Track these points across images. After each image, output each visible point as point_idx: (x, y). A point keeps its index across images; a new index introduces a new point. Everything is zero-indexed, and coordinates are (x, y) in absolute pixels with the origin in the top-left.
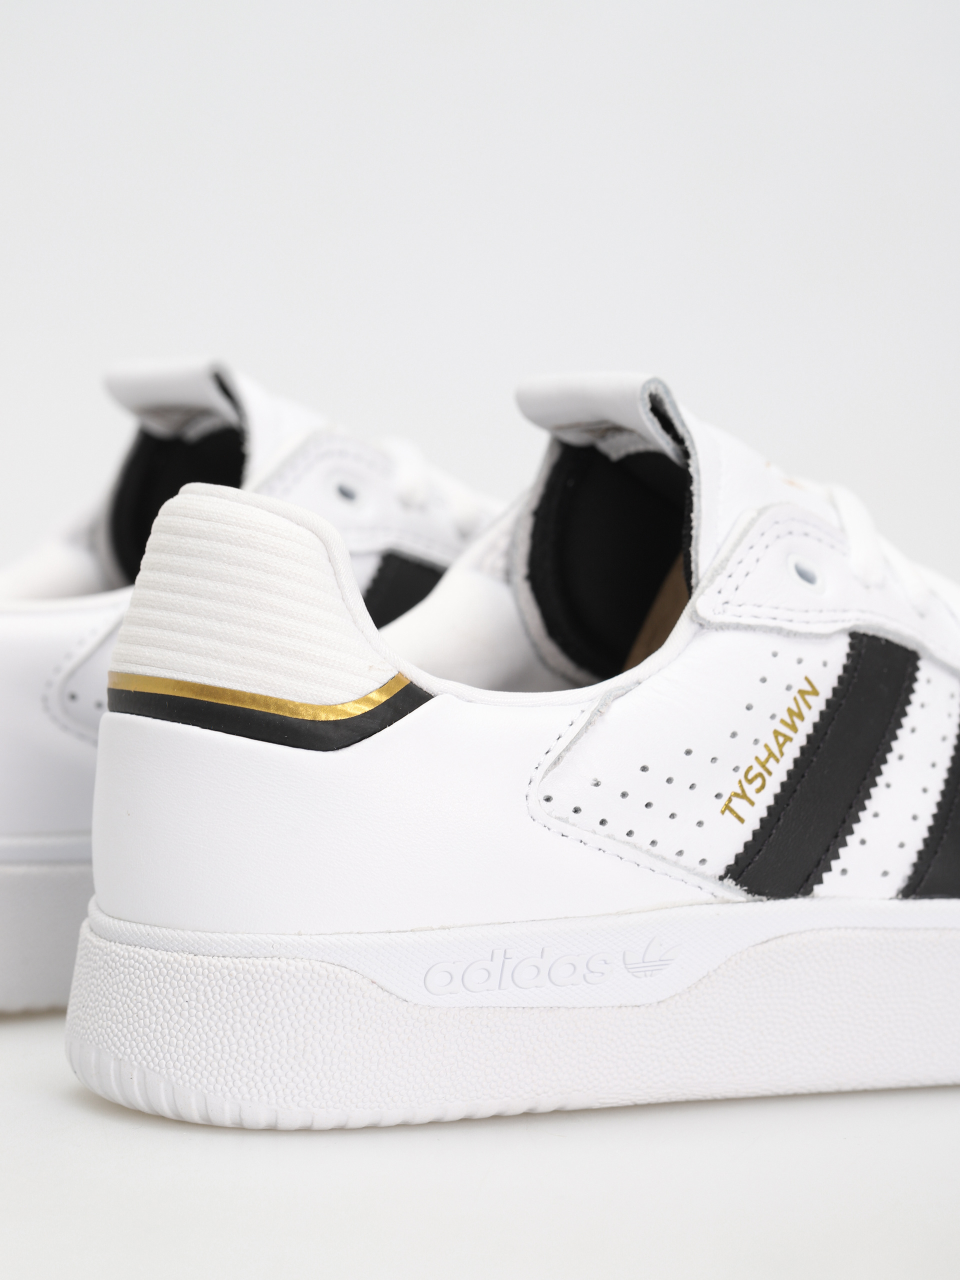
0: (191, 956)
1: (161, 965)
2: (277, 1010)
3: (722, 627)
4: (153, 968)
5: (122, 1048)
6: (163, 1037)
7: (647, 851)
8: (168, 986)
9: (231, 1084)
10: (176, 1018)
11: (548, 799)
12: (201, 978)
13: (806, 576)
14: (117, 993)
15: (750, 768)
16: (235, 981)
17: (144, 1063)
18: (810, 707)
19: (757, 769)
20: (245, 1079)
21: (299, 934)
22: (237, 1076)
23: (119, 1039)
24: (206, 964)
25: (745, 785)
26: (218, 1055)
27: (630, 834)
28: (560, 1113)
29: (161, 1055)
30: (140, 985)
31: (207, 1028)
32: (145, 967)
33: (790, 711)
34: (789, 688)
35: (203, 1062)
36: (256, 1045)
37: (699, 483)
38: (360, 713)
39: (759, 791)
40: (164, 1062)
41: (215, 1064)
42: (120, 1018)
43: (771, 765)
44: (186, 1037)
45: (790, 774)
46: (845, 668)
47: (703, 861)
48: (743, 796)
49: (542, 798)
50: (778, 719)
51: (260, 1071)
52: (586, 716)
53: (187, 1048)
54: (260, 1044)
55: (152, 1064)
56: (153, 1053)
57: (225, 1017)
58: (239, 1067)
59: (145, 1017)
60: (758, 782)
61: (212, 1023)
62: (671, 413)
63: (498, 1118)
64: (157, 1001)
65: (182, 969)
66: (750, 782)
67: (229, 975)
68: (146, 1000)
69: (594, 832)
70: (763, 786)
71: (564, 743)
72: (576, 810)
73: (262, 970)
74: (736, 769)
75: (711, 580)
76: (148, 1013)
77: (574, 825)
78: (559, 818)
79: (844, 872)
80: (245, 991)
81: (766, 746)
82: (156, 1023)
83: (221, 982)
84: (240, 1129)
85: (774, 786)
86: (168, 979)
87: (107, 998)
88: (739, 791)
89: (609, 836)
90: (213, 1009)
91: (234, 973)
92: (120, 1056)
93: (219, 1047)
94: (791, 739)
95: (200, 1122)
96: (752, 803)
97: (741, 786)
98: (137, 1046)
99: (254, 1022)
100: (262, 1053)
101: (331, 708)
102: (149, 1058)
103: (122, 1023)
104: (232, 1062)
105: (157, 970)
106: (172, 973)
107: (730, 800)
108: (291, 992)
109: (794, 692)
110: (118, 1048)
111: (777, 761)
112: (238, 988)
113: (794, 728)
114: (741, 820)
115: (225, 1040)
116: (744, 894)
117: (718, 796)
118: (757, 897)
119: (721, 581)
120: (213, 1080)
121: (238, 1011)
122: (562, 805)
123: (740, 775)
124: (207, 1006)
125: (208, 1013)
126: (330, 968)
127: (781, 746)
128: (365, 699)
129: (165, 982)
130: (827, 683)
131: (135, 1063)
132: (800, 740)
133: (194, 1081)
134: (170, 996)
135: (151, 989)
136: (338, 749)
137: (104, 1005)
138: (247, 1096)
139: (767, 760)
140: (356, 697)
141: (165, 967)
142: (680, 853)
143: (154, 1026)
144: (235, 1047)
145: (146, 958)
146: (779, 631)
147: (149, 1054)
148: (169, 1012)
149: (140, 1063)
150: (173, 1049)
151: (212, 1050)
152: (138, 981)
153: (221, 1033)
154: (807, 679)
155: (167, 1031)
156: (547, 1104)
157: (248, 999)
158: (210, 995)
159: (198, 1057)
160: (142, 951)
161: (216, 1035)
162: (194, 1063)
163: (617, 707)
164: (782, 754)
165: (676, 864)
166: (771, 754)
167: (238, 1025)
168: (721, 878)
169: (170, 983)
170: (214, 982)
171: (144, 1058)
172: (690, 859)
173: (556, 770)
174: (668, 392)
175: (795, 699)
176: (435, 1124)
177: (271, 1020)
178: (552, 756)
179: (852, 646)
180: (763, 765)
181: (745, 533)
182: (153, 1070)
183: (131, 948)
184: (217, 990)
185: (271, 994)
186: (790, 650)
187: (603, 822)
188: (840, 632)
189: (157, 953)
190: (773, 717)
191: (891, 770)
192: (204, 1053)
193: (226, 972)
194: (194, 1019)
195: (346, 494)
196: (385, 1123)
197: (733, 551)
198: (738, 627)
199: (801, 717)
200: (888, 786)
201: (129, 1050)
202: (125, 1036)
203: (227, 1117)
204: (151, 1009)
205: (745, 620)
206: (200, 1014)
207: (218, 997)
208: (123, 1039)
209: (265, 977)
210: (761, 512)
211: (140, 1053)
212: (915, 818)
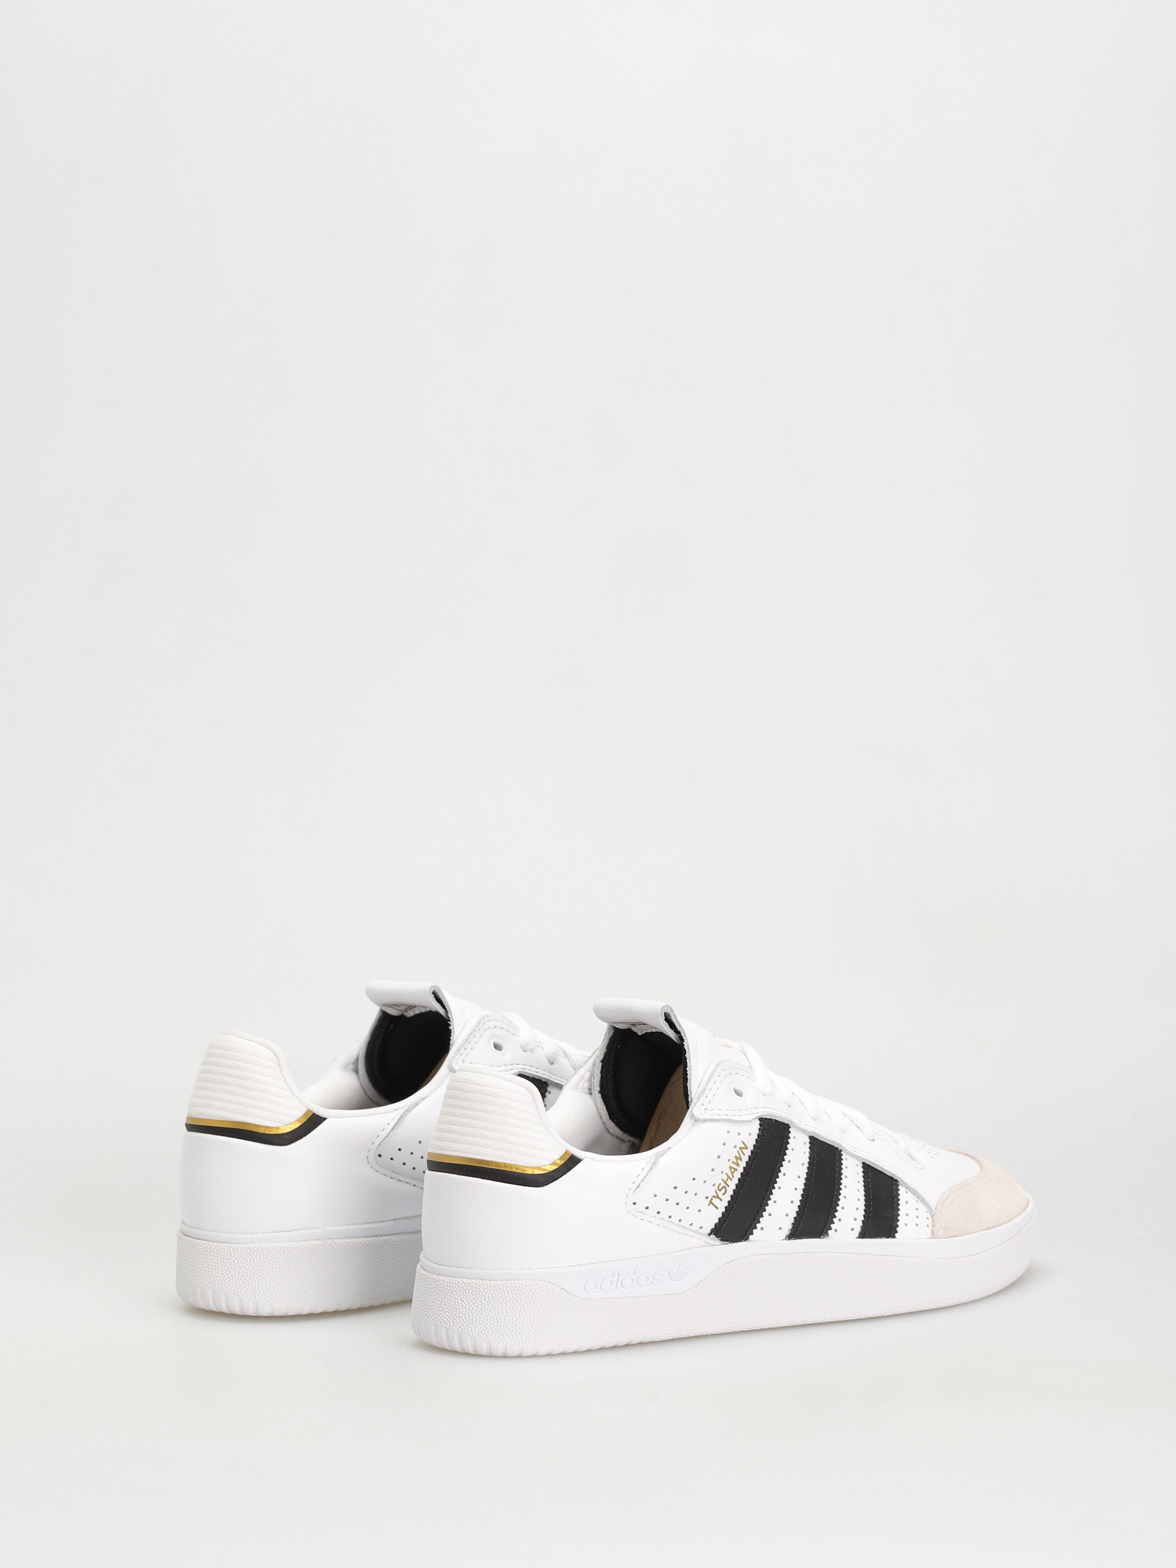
0: (481, 1281)
1: (467, 1285)
2: (522, 1303)
3: (705, 1121)
4: (463, 1287)
5: (449, 1323)
6: (469, 1318)
7: (678, 1225)
8: (470, 1294)
9: (501, 1337)
10: (475, 1308)
11: (634, 1204)
12: (486, 1290)
13: (738, 1093)
14: (445, 1298)
15: (720, 1184)
16: (502, 1291)
17: (460, 1329)
18: (744, 1154)
19: (723, 1184)
20: (508, 1335)
21: (530, 1269)
22: (504, 1333)
23: (447, 1319)
24: (489, 1284)
25: (718, 1191)
26: (496, 1324)
27: (670, 1217)
28: (641, 1344)
29: (468, 1325)
30: (456, 1294)
31: (490, 1313)
32: (459, 1287)
33: (736, 1157)
34: (735, 1147)
35: (489, 1328)
36: (513, 1319)
37: (689, 1053)
38: (552, 1170)
39: (724, 1194)
40: (470, 1329)
41: (494, 1328)
42: (447, 1310)
43: (729, 1182)
44: (480, 1317)
45: (737, 1185)
46: (758, 1135)
47: (701, 1227)
48: (718, 1197)
49: (632, 1203)
50: (731, 1161)
51: (514, 1331)
52: (649, 1165)
53: (481, 1322)
54: (514, 1318)
55: (464, 1330)
56: (465, 1325)
57: (498, 1307)
58: (505, 1329)
59: (460, 1309)
60: (724, 1190)
61: (492, 1310)
62: (674, 1021)
63: (615, 1347)
64: (465, 1302)
65: (477, 1287)
66: (720, 1190)
67: (500, 1288)
68: (460, 1301)
69: (655, 1217)
70: (726, 1192)
71: (641, 1178)
72: (647, 1208)
73: (514, 1286)
74: (714, 1185)
75: (699, 1099)
76: (461, 1307)
77: (646, 1215)
78: (640, 1212)
79: (762, 1229)
80: (507, 1296)
81: (726, 1174)
82: (465, 1311)
83: (496, 1292)
84: (505, 1357)
85: (730, 1192)
86: (471, 1291)
87: (439, 1301)
88: (716, 1195)
89: (661, 1219)
90: (493, 1304)
91: (502, 1287)
92: (448, 1327)
93: (496, 1321)
94: (737, 1170)
95: (486, 1355)
96: (721, 1200)
97: (716, 1193)
98: (456, 1322)
99: (512, 1309)
100: (515, 1323)
101: (539, 1168)
102: (463, 1327)
103: (448, 1312)
104: (502, 1327)
105: (464, 1287)
106: (472, 1289)
107: (712, 1199)
108: (527, 1295)
109: (738, 1149)
110: (447, 1324)
111: (731, 1180)
112: (504, 1294)
113: (738, 1165)
114: (717, 1208)
115: (498, 1317)
116: (719, 1241)
117: (707, 1198)
118: (725, 1242)
119: (703, 1098)
120: (493, 1335)
121: (504, 1304)
122: (641, 1206)
123: (716, 1188)
124: (489, 1303)
125: (490, 1306)
126: (544, 1283)
127: (732, 1173)
128: (554, 1163)
129: (469, 1293)
130: (751, 1143)
131: (456, 1330)
132: (741, 1170)
133: (485, 1336)
134: (472, 1299)
135: (462, 1296)
136: (544, 1186)
137: (438, 1304)
138: (509, 1342)
139: (727, 1180)
140: (550, 1163)
141: (469, 1286)
142: (691, 1224)
143: (464, 1313)
144: (503, 1320)
145: (459, 1283)
146: (729, 1121)
147: (462, 1325)
148: (472, 1306)
149: (458, 1330)
150: (474, 1322)
151: (492, 1322)
152: (455, 1293)
153: (497, 1314)
154: (743, 1142)
155: (471, 1315)
156: (636, 1340)
157: (508, 1299)
158: (491, 1297)
159: (486, 1326)
160: (456, 1279)
161: (494, 1315)
162: (485, 1328)
163: (662, 1160)
164: (733, 1177)
165: (690, 1229)
166: (729, 1177)
167: (504, 1311)
168: (709, 1235)
169: (472, 1293)
170: (492, 1292)
171: (460, 1327)
172: (696, 1227)
173: (637, 1190)
174: (672, 1011)
175: (738, 1151)
176: (589, 1351)
177: (519, 1308)
178: (636, 1185)
179: (761, 1125)
180: (725, 1183)
181: (711, 1076)
182: (465, 1332)
183: (450, 1278)
184: (494, 1295)
185: (519, 1296)
186: (735, 1129)
187: (658, 1213)
188: (755, 1119)
189: (464, 1280)
190: (729, 1160)
191: (781, 1181)
192: (489, 1324)
193: (498, 1287)
194: (484, 1309)
195: (497, 1047)
196: (568, 1351)
197: (707, 1085)
198: (711, 1120)
199: (741, 1160)
200: (780, 1188)
201: (452, 1324)
202: (450, 1318)
203: (499, 1351)
204: (462, 1306)
205: (714, 1117)
206: (487, 1306)
207: (495, 1299)
208: (449, 1319)
209: (516, 1289)
210: (717, 1066)
211: (458, 1325)
212: (792, 1202)
